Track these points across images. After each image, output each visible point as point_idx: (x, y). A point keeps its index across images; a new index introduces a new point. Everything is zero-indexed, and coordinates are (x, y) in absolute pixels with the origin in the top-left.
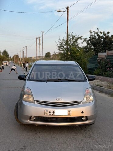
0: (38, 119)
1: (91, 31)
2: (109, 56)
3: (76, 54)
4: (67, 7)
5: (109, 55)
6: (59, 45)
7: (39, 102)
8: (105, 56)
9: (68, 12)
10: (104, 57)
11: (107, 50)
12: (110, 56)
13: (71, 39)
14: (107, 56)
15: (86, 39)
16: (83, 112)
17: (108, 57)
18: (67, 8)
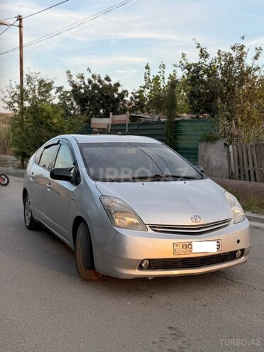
0: (154, 264)
1: (68, 72)
2: (116, 125)
3: (51, 119)
4: (19, 16)
5: (115, 123)
6: (9, 100)
7: (152, 227)
8: (108, 125)
9: (20, 26)
10: (106, 127)
11: (111, 114)
12: (120, 125)
13: (37, 88)
14: (112, 125)
15: (61, 88)
16: (238, 241)
17: (115, 128)
18: (20, 19)
